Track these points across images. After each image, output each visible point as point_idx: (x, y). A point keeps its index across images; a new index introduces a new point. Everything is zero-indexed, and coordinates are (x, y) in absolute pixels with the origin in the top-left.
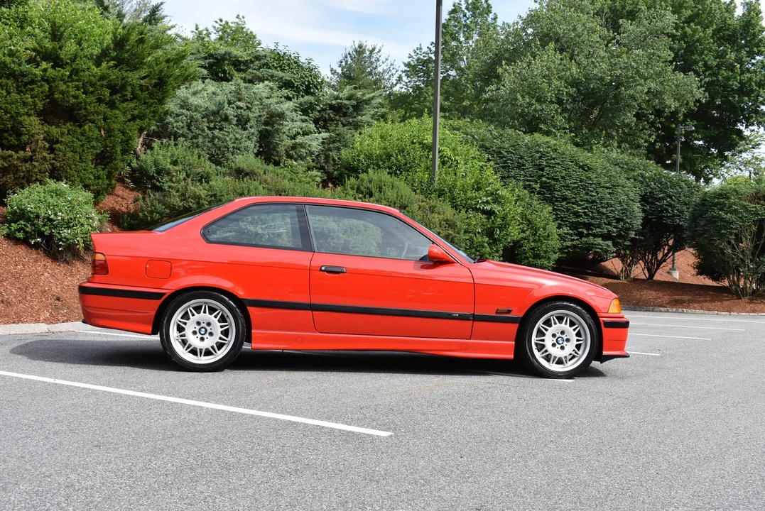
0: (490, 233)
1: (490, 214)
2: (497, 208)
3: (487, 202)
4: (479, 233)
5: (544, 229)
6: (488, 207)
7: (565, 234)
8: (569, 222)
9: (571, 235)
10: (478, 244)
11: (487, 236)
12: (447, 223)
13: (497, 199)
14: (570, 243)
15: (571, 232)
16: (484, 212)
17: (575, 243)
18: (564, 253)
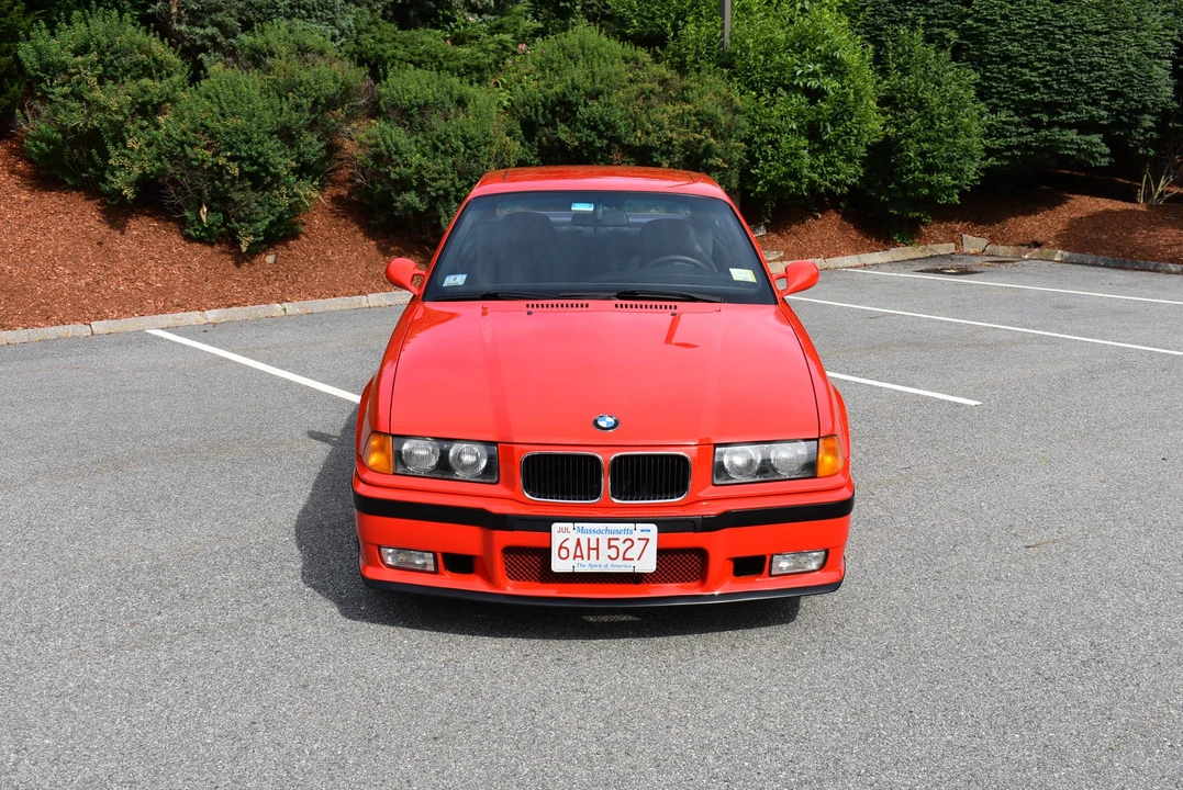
0: (812, 132)
1: (815, 95)
2: (831, 84)
3: (814, 74)
4: (792, 130)
5: (951, 116)
6: (813, 83)
7: (1005, 123)
8: (1013, 101)
9: (1018, 125)
10: (788, 151)
11: (807, 138)
12: (699, 120)
13: (834, 67)
14: (1014, 139)
15: (1016, 119)
16: (807, 91)
17: (1023, 139)
18: (1004, 157)
